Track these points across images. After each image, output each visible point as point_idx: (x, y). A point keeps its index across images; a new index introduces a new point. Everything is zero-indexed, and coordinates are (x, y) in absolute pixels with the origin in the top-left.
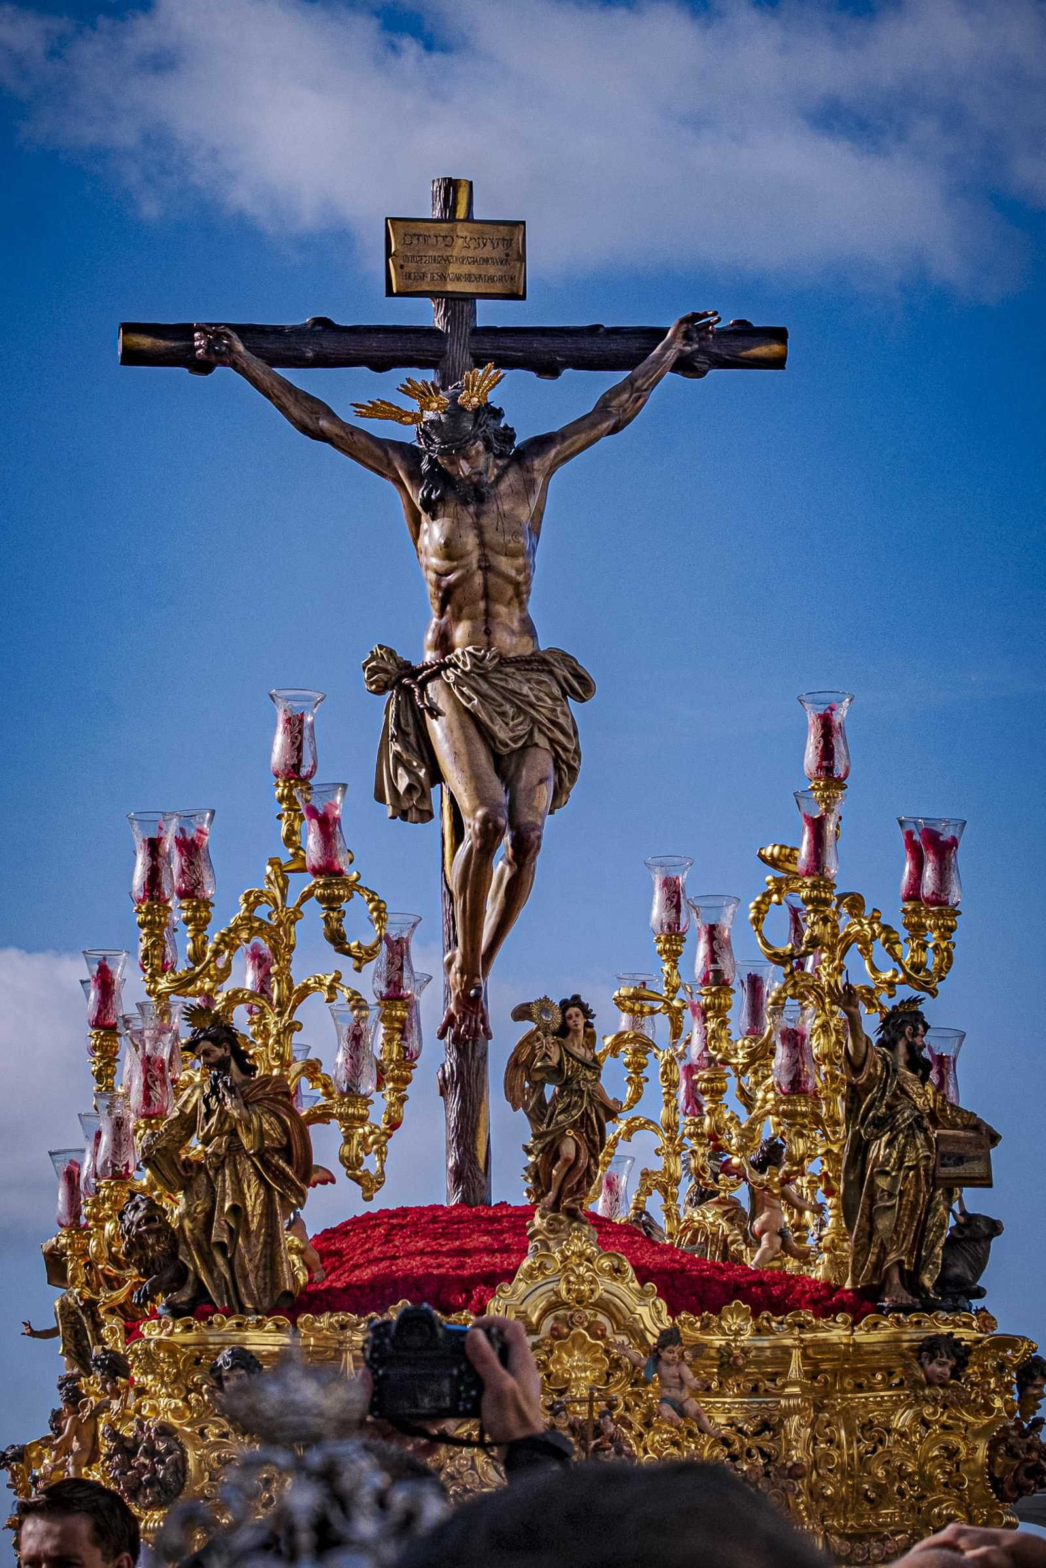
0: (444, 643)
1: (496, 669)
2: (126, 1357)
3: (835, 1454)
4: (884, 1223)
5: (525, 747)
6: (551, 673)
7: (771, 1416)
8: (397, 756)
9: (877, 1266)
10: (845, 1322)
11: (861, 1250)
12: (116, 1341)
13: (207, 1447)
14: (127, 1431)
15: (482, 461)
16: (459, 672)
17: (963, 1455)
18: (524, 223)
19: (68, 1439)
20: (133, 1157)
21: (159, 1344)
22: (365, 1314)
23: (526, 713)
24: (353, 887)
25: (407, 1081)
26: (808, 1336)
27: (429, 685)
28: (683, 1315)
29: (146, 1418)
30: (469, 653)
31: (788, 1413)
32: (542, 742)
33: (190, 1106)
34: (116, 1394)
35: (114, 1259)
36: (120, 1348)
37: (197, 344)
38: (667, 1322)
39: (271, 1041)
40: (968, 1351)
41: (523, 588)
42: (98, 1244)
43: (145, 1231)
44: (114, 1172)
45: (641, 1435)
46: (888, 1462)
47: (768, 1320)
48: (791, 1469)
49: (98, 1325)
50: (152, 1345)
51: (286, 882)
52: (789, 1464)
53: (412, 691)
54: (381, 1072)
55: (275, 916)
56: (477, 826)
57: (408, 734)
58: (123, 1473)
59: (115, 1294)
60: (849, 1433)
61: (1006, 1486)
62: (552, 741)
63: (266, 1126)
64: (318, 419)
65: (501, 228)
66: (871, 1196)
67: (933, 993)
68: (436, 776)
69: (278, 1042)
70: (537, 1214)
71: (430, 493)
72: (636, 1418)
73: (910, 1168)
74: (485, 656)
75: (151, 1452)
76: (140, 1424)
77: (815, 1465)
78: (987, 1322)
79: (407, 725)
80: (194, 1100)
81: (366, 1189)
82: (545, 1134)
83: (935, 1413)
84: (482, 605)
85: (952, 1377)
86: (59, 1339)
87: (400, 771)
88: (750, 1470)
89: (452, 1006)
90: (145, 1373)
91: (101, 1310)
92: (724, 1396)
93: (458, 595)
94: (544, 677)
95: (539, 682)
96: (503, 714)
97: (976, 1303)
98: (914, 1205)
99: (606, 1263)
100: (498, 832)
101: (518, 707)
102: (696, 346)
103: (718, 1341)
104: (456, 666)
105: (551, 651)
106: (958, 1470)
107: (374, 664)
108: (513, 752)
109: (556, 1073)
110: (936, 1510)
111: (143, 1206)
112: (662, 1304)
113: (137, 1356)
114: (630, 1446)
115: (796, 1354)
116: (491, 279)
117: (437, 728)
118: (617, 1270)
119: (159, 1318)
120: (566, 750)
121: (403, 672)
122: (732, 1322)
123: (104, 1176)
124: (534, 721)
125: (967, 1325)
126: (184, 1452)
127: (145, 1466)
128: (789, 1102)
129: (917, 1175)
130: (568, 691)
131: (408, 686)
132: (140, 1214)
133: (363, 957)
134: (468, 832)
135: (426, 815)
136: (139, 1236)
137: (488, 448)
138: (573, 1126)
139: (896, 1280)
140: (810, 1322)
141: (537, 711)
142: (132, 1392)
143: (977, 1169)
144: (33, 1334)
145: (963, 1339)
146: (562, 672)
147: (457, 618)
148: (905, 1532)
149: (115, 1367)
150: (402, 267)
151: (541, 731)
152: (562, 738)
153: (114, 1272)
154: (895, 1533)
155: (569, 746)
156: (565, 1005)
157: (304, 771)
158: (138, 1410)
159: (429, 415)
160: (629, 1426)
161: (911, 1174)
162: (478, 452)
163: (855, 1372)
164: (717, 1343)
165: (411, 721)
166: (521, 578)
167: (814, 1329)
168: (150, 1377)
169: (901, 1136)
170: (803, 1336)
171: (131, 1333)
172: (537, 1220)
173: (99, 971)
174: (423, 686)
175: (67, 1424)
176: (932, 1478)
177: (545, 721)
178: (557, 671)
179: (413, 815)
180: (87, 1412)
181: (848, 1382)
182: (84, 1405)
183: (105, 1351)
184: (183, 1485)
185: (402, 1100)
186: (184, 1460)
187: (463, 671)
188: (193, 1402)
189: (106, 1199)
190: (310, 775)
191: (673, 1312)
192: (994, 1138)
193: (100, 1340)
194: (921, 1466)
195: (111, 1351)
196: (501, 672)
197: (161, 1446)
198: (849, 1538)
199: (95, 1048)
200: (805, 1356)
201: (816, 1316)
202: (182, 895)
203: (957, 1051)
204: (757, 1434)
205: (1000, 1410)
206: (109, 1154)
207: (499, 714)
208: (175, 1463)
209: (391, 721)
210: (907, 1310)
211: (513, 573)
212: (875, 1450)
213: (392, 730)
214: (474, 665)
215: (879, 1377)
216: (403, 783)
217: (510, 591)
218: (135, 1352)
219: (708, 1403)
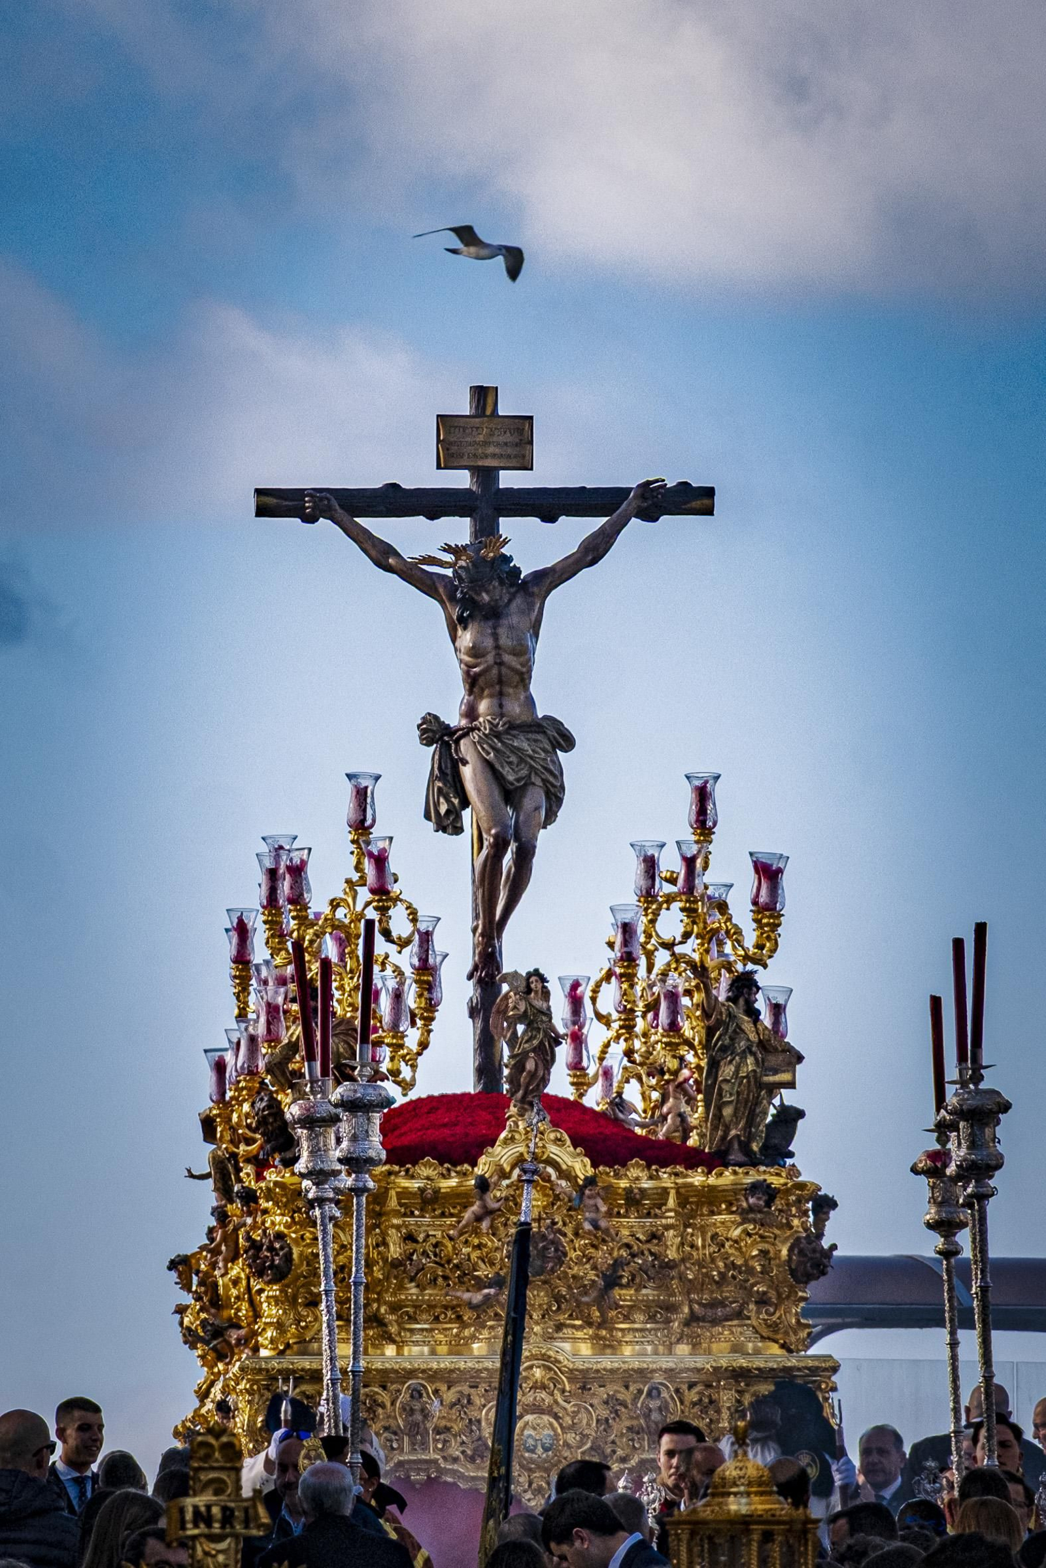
0: (471, 713)
1: (507, 732)
2: (256, 1191)
3: (695, 1254)
4: (727, 1112)
5: (525, 785)
6: (545, 733)
7: (658, 1230)
8: (440, 789)
9: (724, 1138)
10: (703, 1172)
11: (715, 1128)
12: (250, 1182)
13: (304, 1246)
14: (257, 1236)
15: (497, 592)
16: (481, 734)
17: (772, 1255)
18: (531, 418)
19: (219, 1245)
20: (261, 1064)
21: (276, 1183)
22: (404, 1166)
23: (526, 763)
24: (397, 899)
25: (433, 1019)
26: (680, 1181)
27: (462, 742)
28: (601, 1168)
29: (267, 1228)
30: (488, 721)
31: (667, 1227)
32: (538, 782)
33: (295, 1037)
34: (250, 1214)
35: (249, 1126)
36: (253, 1185)
37: (307, 505)
38: (590, 1171)
39: (346, 995)
40: (777, 1191)
41: (526, 676)
42: (239, 1117)
43: (268, 1114)
44: (249, 1071)
45: (572, 1241)
46: (727, 1258)
47: (657, 1171)
48: (667, 1263)
49: (238, 1170)
50: (272, 1185)
51: (356, 892)
52: (666, 1260)
53: (450, 746)
54: (413, 1016)
55: (348, 916)
56: (492, 840)
57: (447, 775)
58: (254, 1261)
59: (250, 1148)
60: (704, 1240)
61: (799, 1274)
62: (544, 781)
63: (341, 1050)
64: (388, 558)
65: (517, 421)
66: (720, 1095)
67: (765, 966)
68: (465, 803)
69: (350, 995)
70: (512, 1105)
71: (463, 613)
72: (569, 1230)
73: (744, 1077)
74: (498, 724)
75: (271, 1249)
76: (264, 1231)
77: (683, 1260)
78: (794, 1172)
79: (446, 767)
80: (297, 1033)
81: (404, 1089)
82: (518, 1055)
83: (755, 1228)
84: (497, 688)
85: (765, 1207)
86: (211, 1181)
87: (442, 800)
88: (643, 1263)
89: (477, 958)
90: (267, 1201)
91: (241, 1160)
92: (629, 1218)
93: (481, 681)
94: (539, 737)
95: (536, 741)
96: (510, 763)
97: (789, 1161)
98: (747, 1101)
99: (552, 1136)
100: (506, 845)
101: (520, 757)
102: (650, 502)
103: (623, 1184)
104: (479, 730)
105: (546, 718)
106: (770, 1263)
107: (424, 726)
108: (517, 788)
109: (522, 1018)
110: (755, 1289)
111: (266, 1099)
112: (587, 1161)
113: (262, 1190)
114: (564, 1247)
115: (672, 1193)
116: (509, 456)
117: (467, 772)
118: (560, 1140)
119: (276, 1167)
120: (554, 786)
121: (444, 732)
122: (634, 1172)
123: (243, 1074)
124: (531, 767)
125: (778, 1175)
126: (291, 1249)
127: (267, 1257)
128: (668, 1036)
129: (749, 1082)
130: (556, 745)
131: (448, 742)
132: (264, 1104)
133: (403, 943)
134: (486, 844)
135: (458, 830)
136: (264, 1117)
137: (502, 583)
138: (534, 1050)
139: (736, 1146)
140: (682, 1173)
141: (534, 761)
142: (259, 1213)
143: (785, 1077)
144: (192, 1176)
145: (772, 1183)
146: (552, 733)
147: (481, 697)
148: (737, 1302)
149: (249, 1197)
150: (448, 449)
151: (536, 774)
152: (551, 779)
153: (250, 1134)
154: (732, 1303)
155: (555, 783)
156: (529, 975)
157: (368, 822)
158: (263, 1223)
159: (462, 563)
160: (565, 1235)
161: (745, 1081)
162: (494, 587)
163: (710, 1204)
164: (622, 1185)
165: (449, 765)
166: (524, 670)
167: (686, 1176)
168: (271, 1203)
169: (737, 1058)
170: (677, 1181)
171: (259, 1177)
172: (512, 1108)
173: (238, 924)
174: (457, 742)
175: (218, 1236)
176: (754, 1268)
177: (540, 767)
178: (549, 732)
179: (450, 830)
180: (231, 1227)
181: (705, 1210)
182: (230, 1222)
183: (243, 1187)
184: (290, 1269)
185: (429, 1031)
186: (290, 1253)
187: (484, 734)
188: (297, 1219)
189: (243, 1089)
190: (372, 826)
191: (594, 1165)
192: (800, 1058)
193: (240, 1180)
194: (746, 1261)
195: (247, 1187)
196: (509, 734)
197: (277, 1245)
198: (704, 1306)
199: (235, 977)
200: (678, 1193)
201: (686, 1169)
202: (291, 901)
203: (787, 1001)
204: (648, 1241)
205: (798, 1227)
206: (245, 1059)
207: (507, 762)
208: (285, 1255)
209: (436, 766)
210: (740, 1166)
211: (519, 667)
212: (719, 1250)
213: (436, 772)
214: (491, 729)
215: (724, 1206)
216: (443, 808)
217: (517, 678)
218: (261, 1188)
219: (617, 1222)
